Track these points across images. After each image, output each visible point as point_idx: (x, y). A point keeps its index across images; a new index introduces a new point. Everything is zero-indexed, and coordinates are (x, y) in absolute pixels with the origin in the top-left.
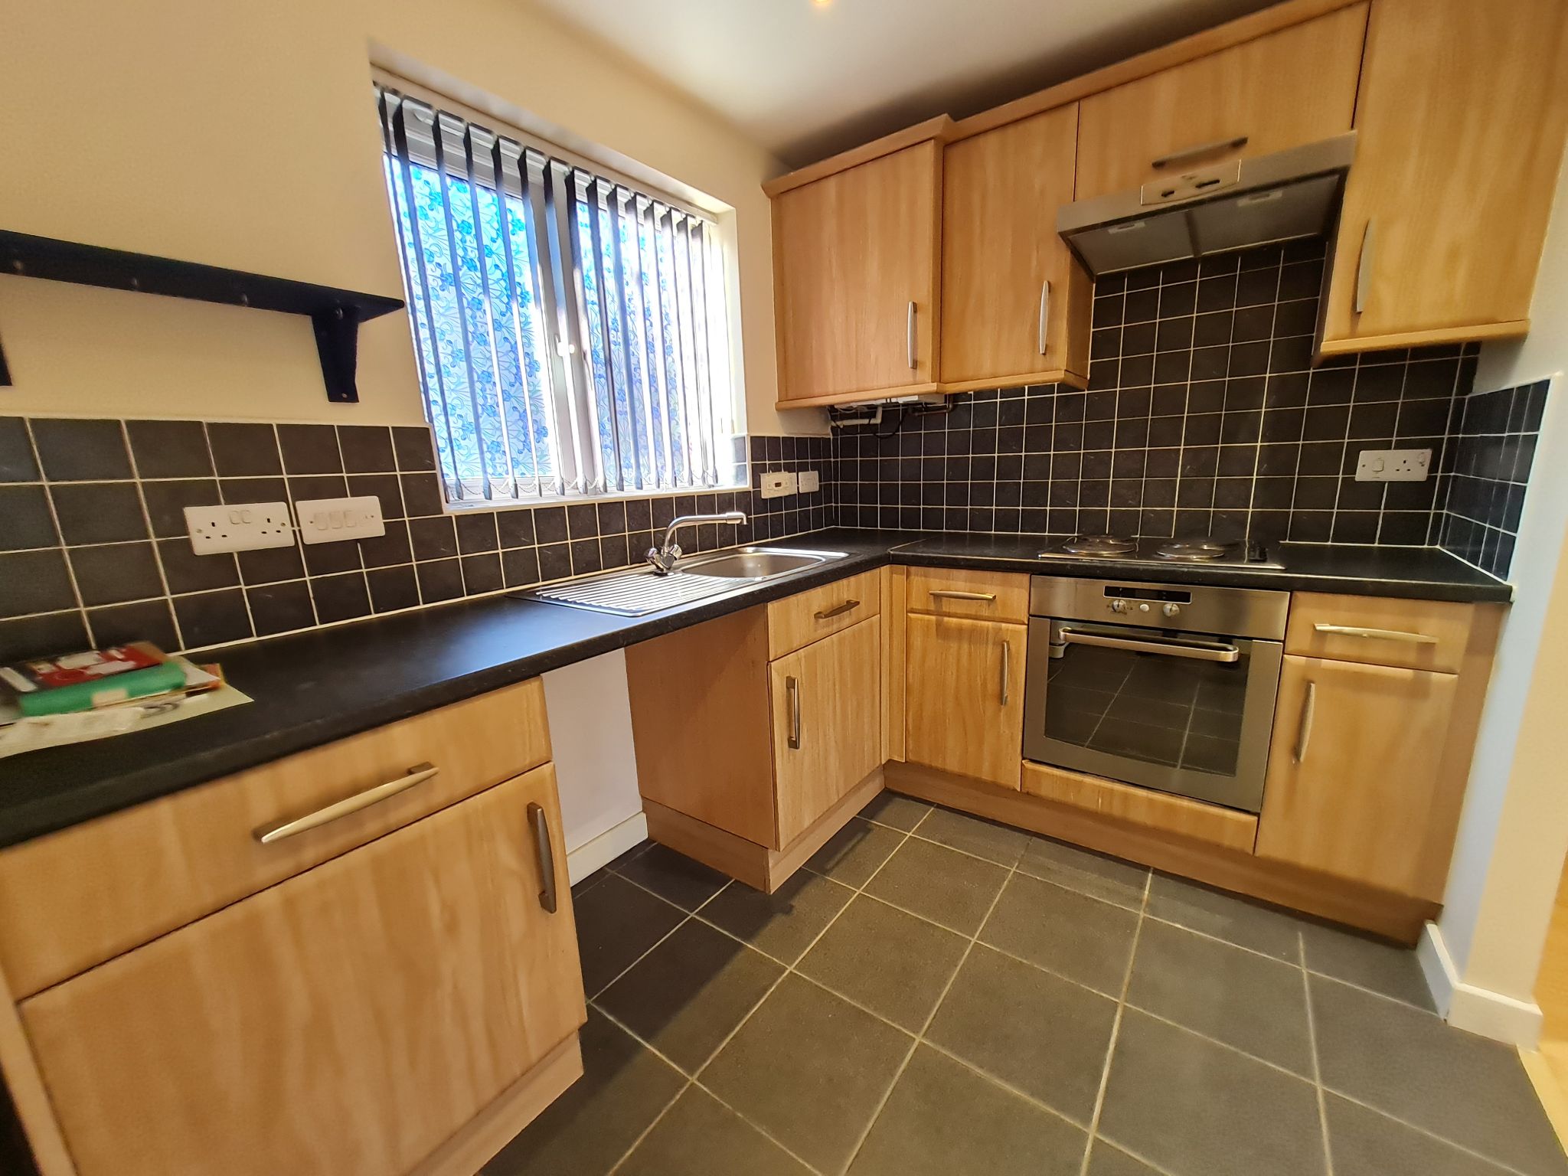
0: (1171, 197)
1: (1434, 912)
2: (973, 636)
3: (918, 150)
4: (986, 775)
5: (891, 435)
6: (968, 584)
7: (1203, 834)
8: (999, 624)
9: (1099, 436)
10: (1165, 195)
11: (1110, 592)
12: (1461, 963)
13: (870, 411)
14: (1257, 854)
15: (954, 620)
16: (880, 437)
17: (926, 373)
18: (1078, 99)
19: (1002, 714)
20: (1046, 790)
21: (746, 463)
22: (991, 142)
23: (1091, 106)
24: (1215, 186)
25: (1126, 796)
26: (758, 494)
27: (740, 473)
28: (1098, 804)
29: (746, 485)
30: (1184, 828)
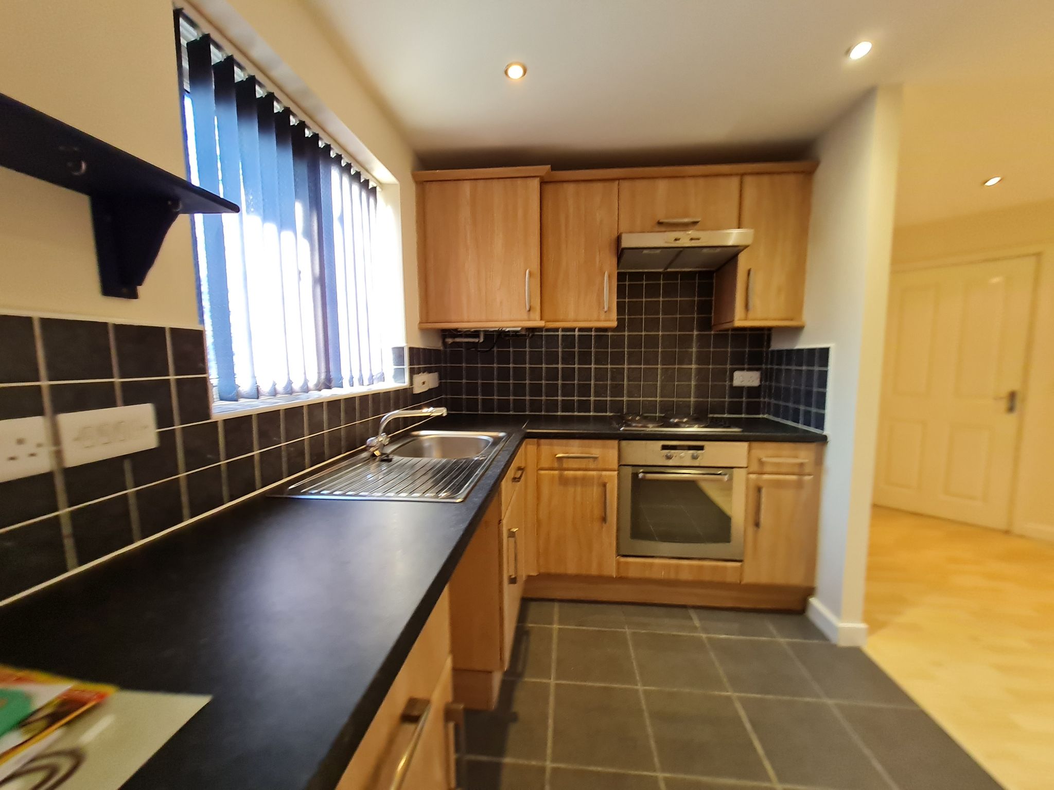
0: (678, 242)
1: (810, 591)
2: (584, 482)
3: (529, 181)
4: (594, 571)
5: (487, 351)
6: (580, 449)
7: (717, 578)
8: (600, 472)
9: (618, 358)
10: (676, 240)
11: (664, 447)
12: (837, 612)
13: (476, 334)
14: (742, 583)
15: (571, 473)
16: (479, 351)
17: (536, 314)
18: (618, 179)
19: (603, 529)
20: (633, 573)
21: (405, 367)
22: (570, 188)
23: (626, 185)
24: (697, 241)
25: (678, 566)
26: (412, 389)
27: (398, 374)
28: (662, 575)
29: (404, 383)
30: (707, 577)
